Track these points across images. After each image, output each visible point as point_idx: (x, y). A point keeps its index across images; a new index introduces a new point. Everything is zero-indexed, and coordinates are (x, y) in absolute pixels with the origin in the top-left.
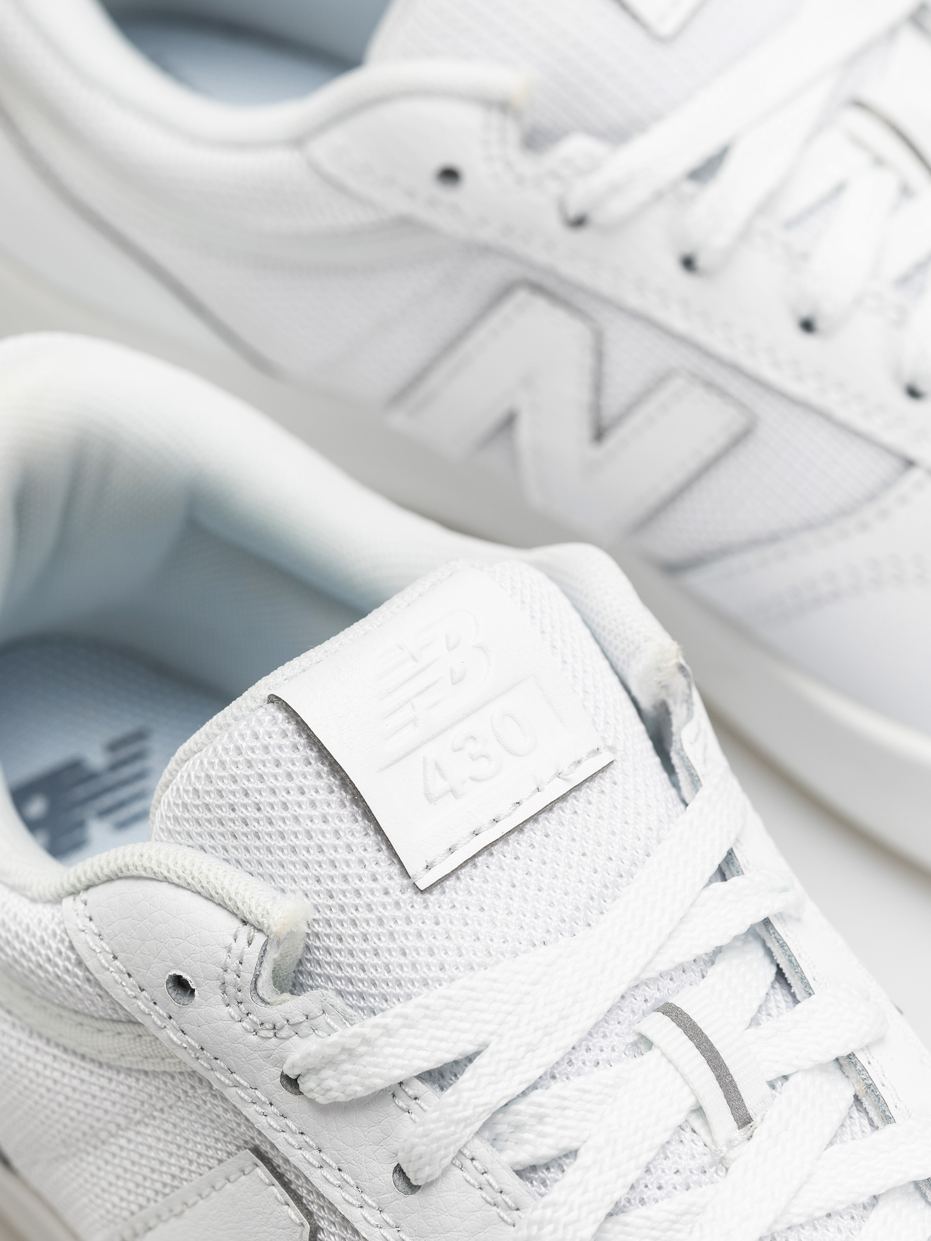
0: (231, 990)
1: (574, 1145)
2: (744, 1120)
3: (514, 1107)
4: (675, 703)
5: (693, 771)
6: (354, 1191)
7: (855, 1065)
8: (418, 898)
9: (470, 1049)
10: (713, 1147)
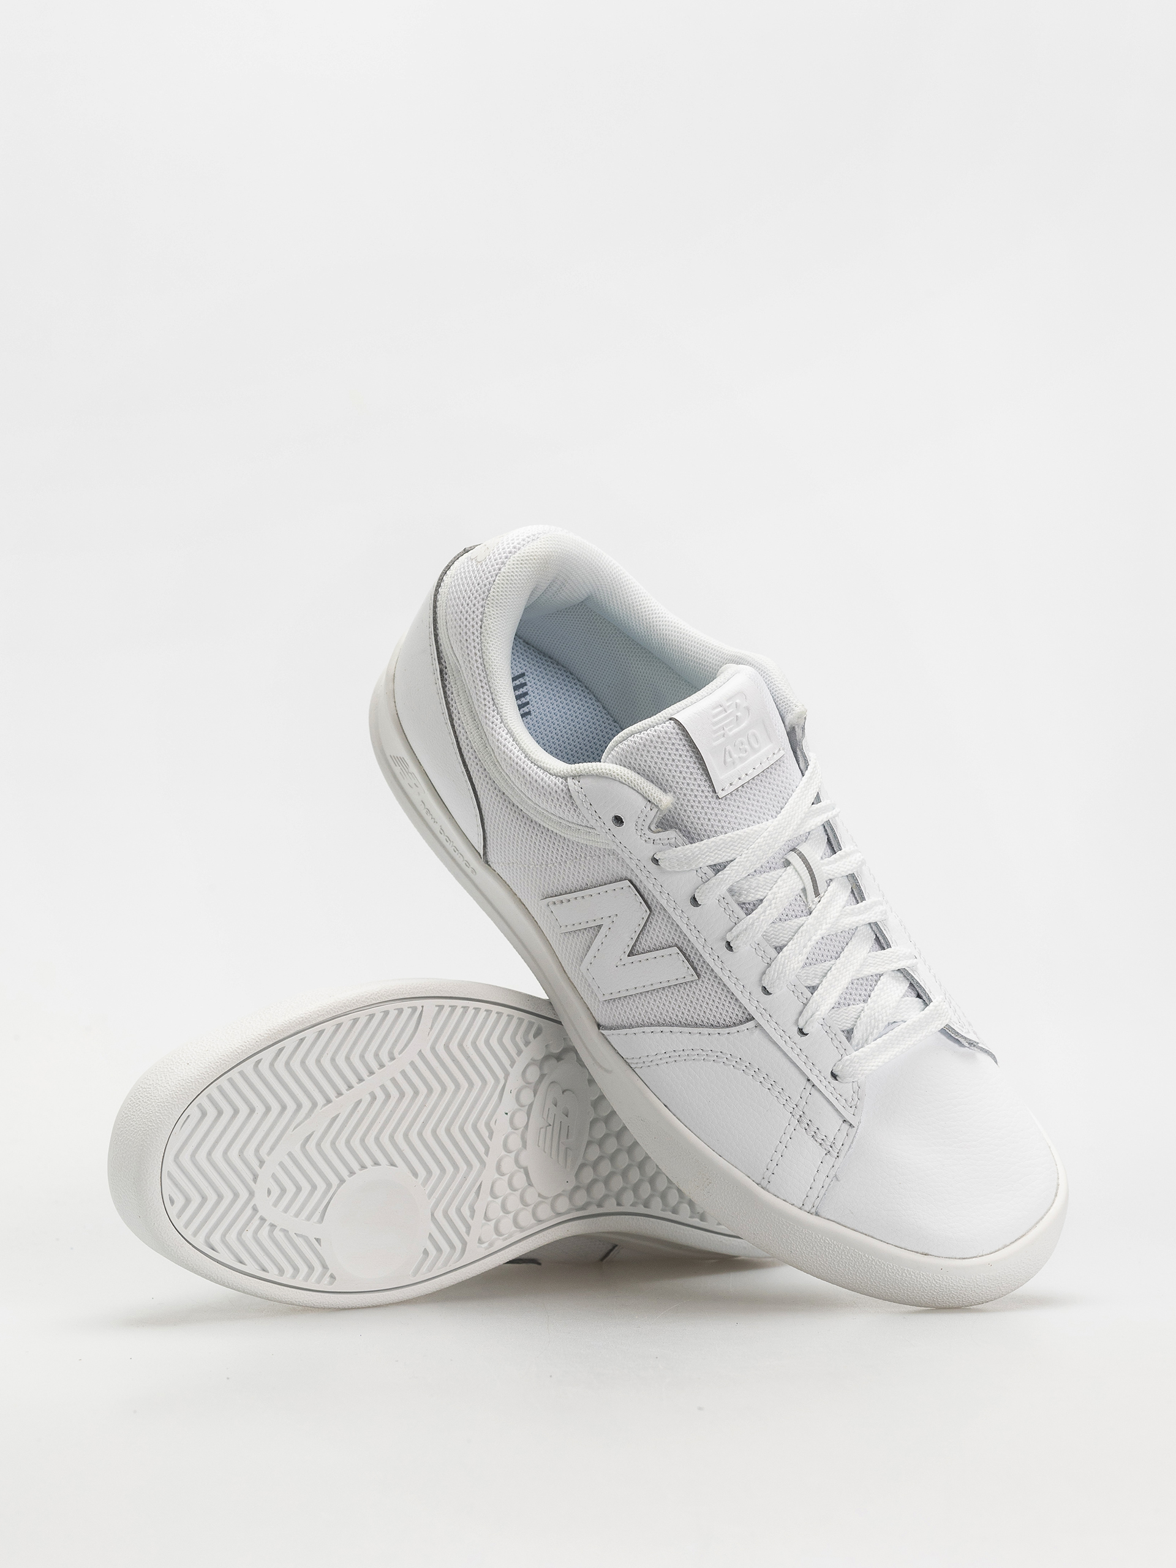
0: (640, 826)
2: (818, 894)
9: (729, 859)
10: (807, 903)
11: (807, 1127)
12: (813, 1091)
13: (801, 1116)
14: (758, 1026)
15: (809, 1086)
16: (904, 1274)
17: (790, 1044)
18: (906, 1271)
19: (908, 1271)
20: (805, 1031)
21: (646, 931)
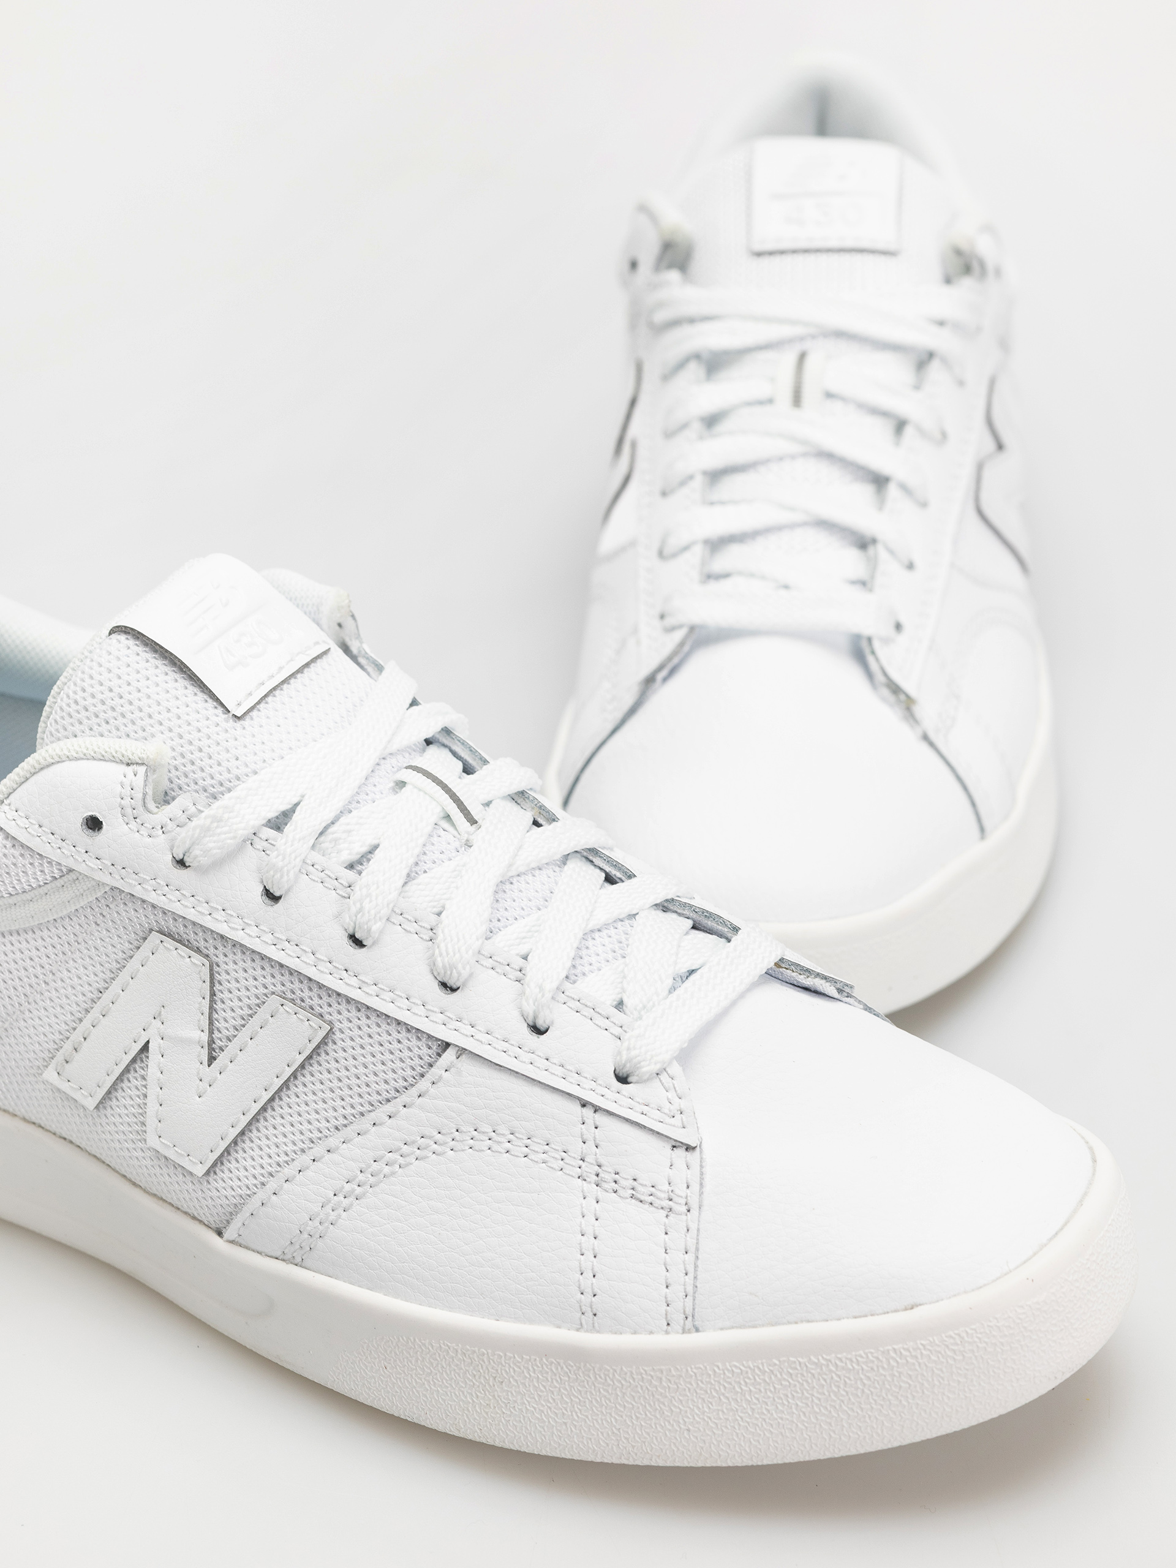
0: (129, 811)
1: (375, 842)
2: (473, 821)
3: (330, 830)
4: (351, 640)
5: (377, 663)
6: (237, 920)
7: (528, 798)
8: (239, 724)
9: (295, 801)
10: (459, 836)
11: (616, 1186)
12: (599, 1118)
13: (597, 1175)
14: (462, 1051)
15: (588, 1112)
16: (892, 1362)
17: (526, 1057)
18: (892, 1354)
19: (895, 1350)
20: (541, 1024)
21: (219, 1003)
